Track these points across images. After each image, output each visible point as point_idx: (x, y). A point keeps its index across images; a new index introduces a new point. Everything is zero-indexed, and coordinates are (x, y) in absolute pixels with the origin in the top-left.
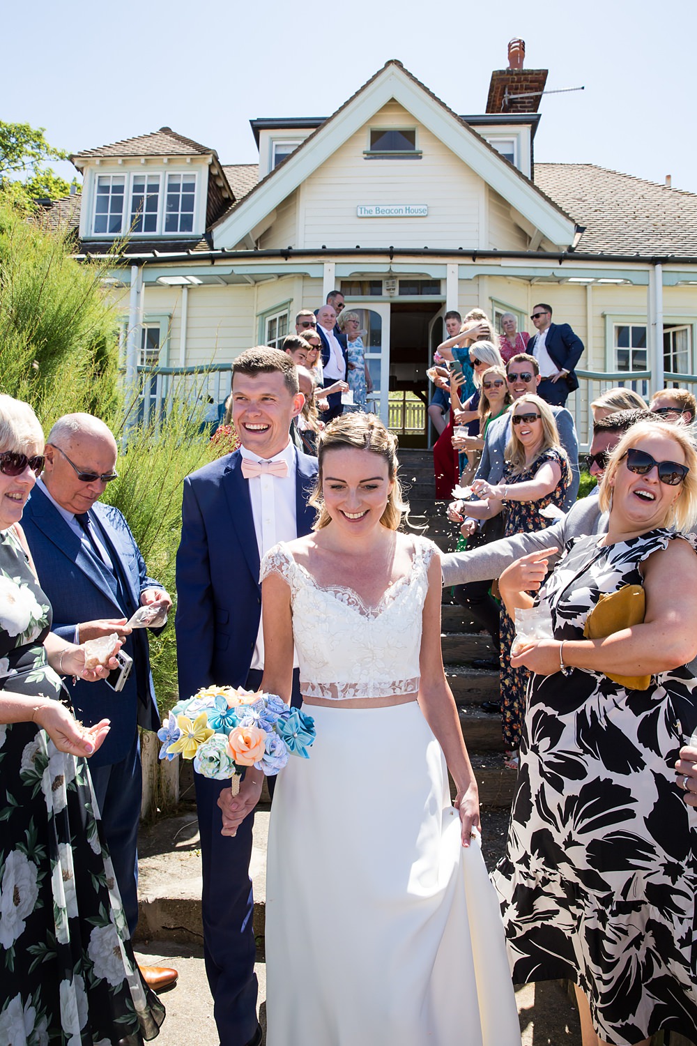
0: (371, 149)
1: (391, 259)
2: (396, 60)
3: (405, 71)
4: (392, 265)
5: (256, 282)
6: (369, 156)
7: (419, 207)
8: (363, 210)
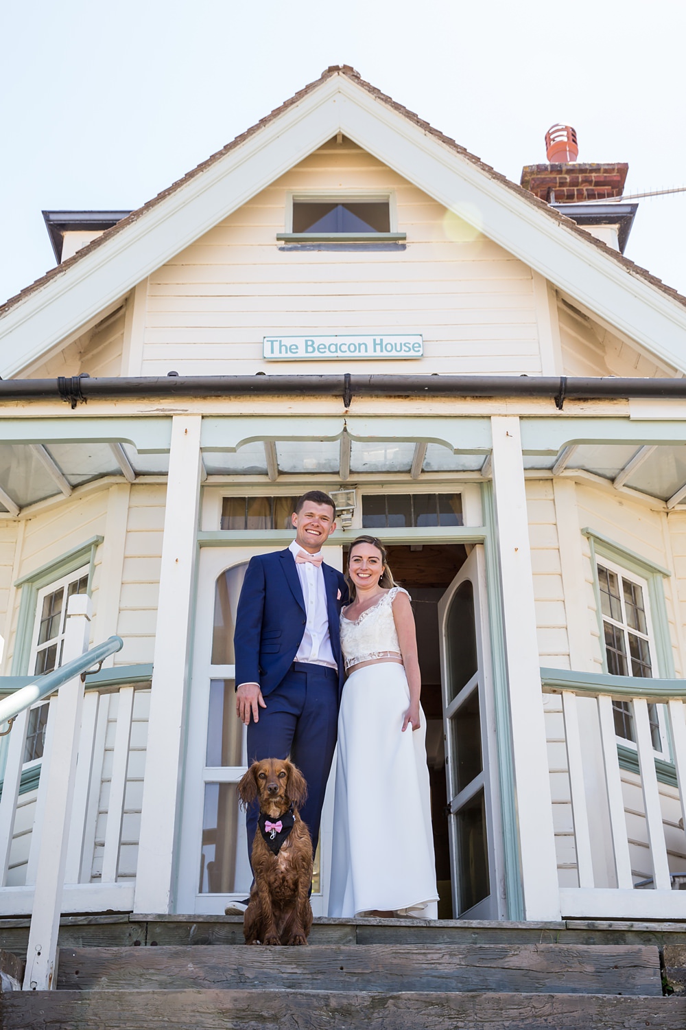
0: (295, 231)
1: (347, 405)
2: (345, 66)
3: (364, 84)
4: (349, 421)
5: (21, 508)
6: (290, 245)
7: (404, 340)
8: (276, 345)
